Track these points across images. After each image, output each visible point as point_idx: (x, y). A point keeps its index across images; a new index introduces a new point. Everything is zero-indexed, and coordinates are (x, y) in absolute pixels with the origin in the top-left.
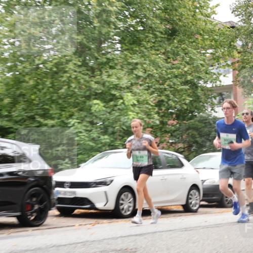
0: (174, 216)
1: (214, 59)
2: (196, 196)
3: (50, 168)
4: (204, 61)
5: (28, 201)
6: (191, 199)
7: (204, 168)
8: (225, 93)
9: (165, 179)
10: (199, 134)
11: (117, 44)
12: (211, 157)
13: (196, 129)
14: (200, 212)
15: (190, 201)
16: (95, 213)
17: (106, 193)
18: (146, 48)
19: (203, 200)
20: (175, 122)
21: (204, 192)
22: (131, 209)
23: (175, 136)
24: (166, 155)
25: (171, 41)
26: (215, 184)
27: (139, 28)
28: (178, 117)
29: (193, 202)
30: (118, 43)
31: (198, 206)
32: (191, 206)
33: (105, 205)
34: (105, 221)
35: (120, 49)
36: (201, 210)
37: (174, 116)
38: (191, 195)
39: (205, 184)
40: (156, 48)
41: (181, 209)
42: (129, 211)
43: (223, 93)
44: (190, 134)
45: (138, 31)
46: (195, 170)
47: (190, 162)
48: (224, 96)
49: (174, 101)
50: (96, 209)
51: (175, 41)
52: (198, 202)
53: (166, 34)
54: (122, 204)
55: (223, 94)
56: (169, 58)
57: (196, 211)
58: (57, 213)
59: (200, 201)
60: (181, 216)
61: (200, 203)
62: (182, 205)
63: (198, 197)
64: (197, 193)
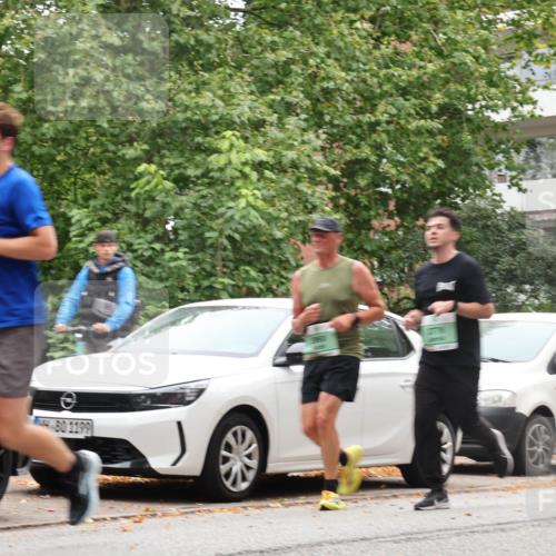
0: (377, 498)
1: (519, 38)
2: (443, 440)
8: (543, 140)
14: (453, 487)
16: (146, 483)
17: (179, 424)
19: (461, 453)
20: (392, 223)
22: (251, 475)
23: (391, 266)
26: (501, 405)
33: (174, 464)
34: (173, 509)
35: (242, 6)
37: (392, 205)
41: (398, 476)
42: (244, 479)
43: (538, 140)
48: (540, 150)
50: (151, 473)
52: (448, 457)
54: (226, 460)
55: (539, 143)
56: (386, 34)
58: (33, 484)
59: (455, 454)
60: (395, 496)
61: (453, 459)
62: (399, 466)
63: (450, 444)
64: (446, 431)
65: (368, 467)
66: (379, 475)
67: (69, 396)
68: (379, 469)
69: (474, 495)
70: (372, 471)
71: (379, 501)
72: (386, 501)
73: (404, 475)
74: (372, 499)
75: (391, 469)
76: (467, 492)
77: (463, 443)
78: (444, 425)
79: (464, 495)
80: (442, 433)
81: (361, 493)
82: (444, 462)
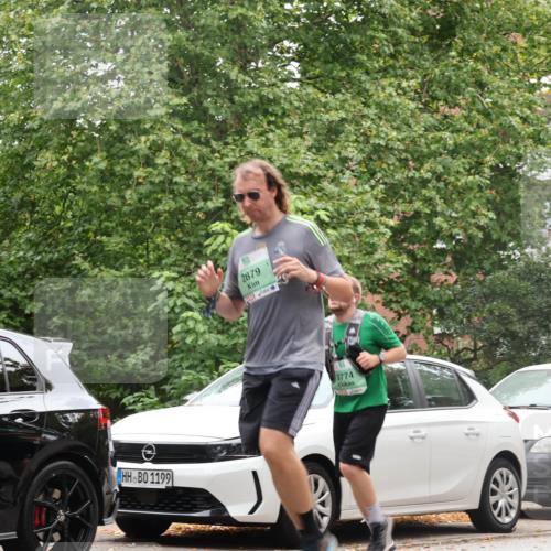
0: (448, 543)
2: (508, 487)
3: (100, 406)
4: (530, 108)
5: (40, 498)
6: (494, 493)
7: (533, 406)
9: (423, 438)
10: (520, 312)
11: (293, 63)
13: (511, 296)
14: (522, 531)
15: (492, 499)
16: (226, 531)
17: (255, 473)
18: (367, 73)
19: (529, 498)
20: (450, 279)
21: (529, 473)
24: (425, 368)
25: (440, 52)
27: (352, 19)
28: (458, 263)
29: (501, 503)
30: (293, 59)
31: (513, 513)
32: (496, 513)
33: (252, 512)
35: (298, 76)
36: (521, 524)
37: (449, 259)
38: (496, 482)
39: (533, 450)
40: (399, 72)
41: (467, 522)
45: (348, 25)
46: (506, 412)
47: (493, 389)
49: (448, 218)
50: (230, 521)
51: (453, 53)
52: (515, 502)
53: (425, 32)
56: (434, 99)
57: (508, 530)
58: (120, 533)
59: (520, 500)
60: (465, 541)
61: (520, 505)
62: (468, 512)
63: (516, 489)
64: (511, 477)
65: (437, 513)
66: (448, 520)
67: (150, 448)
68: (449, 515)
69: (542, 539)
70: (441, 516)
71: (449, 546)
72: (456, 546)
73: (472, 520)
74: (443, 544)
75: (460, 514)
76: (535, 536)
77: (528, 488)
78: (509, 471)
79: (532, 539)
80: (508, 479)
81: (432, 538)
82: (511, 507)
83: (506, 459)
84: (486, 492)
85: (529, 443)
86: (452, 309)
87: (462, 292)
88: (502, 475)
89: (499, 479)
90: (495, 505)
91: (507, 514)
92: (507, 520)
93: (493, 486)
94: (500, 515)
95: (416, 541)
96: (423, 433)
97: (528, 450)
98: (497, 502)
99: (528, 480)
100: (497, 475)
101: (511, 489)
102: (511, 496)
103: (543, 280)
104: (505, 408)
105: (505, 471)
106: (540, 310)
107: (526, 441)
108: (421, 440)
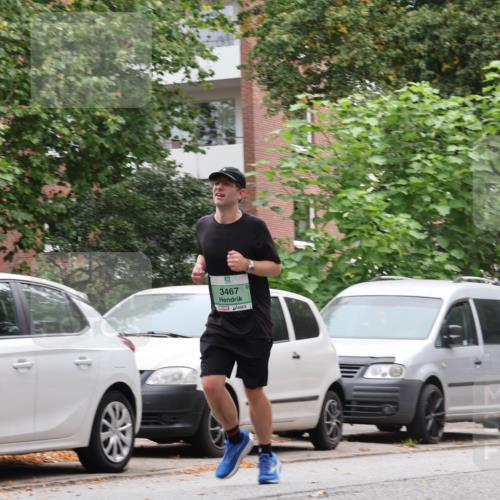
0: (53, 485)
2: (120, 422)
6: (106, 429)
7: (152, 334)
8: (217, 104)
9: (29, 368)
10: (138, 229)
12: (171, 298)
13: (129, 210)
14: (133, 471)
15: (103, 436)
19: (141, 434)
21: (145, 406)
26: (181, 383)
28: (73, 174)
29: (113, 440)
31: (125, 451)
32: (106, 451)
36: (134, 463)
37: (62, 169)
38: (108, 417)
39: (150, 382)
41: (74, 461)
43: (213, 104)
44: (112, 227)
46: (120, 340)
47: (106, 315)
48: (214, 114)
52: (128, 439)
55: (214, 108)
57: (119, 469)
59: (135, 436)
60: (72, 483)
61: (133, 441)
62: (76, 450)
63: (129, 425)
64: (125, 411)
65: (42, 451)
66: (55, 459)
68: (55, 454)
69: (155, 479)
70: (47, 456)
71: (54, 488)
72: (61, 488)
73: (81, 460)
74: (47, 485)
75: (67, 453)
76: (148, 476)
77: (142, 424)
78: (121, 405)
79: (145, 479)
80: (121, 413)
81: (36, 480)
82: (124, 444)
83: (119, 392)
84: (97, 427)
85: (145, 374)
86: (65, 226)
87: (77, 207)
88: (114, 409)
89: (112, 413)
90: (106, 443)
91: (119, 452)
92: (119, 459)
93: (104, 421)
94: (111, 453)
95: (16, 484)
96: (28, 363)
97: (143, 381)
98: (109, 439)
99: (144, 414)
100: (109, 409)
101: (124, 425)
102: (124, 432)
103: (163, 194)
104: (120, 335)
105: (118, 404)
106: (160, 228)
107: (142, 372)
108: (25, 371)
